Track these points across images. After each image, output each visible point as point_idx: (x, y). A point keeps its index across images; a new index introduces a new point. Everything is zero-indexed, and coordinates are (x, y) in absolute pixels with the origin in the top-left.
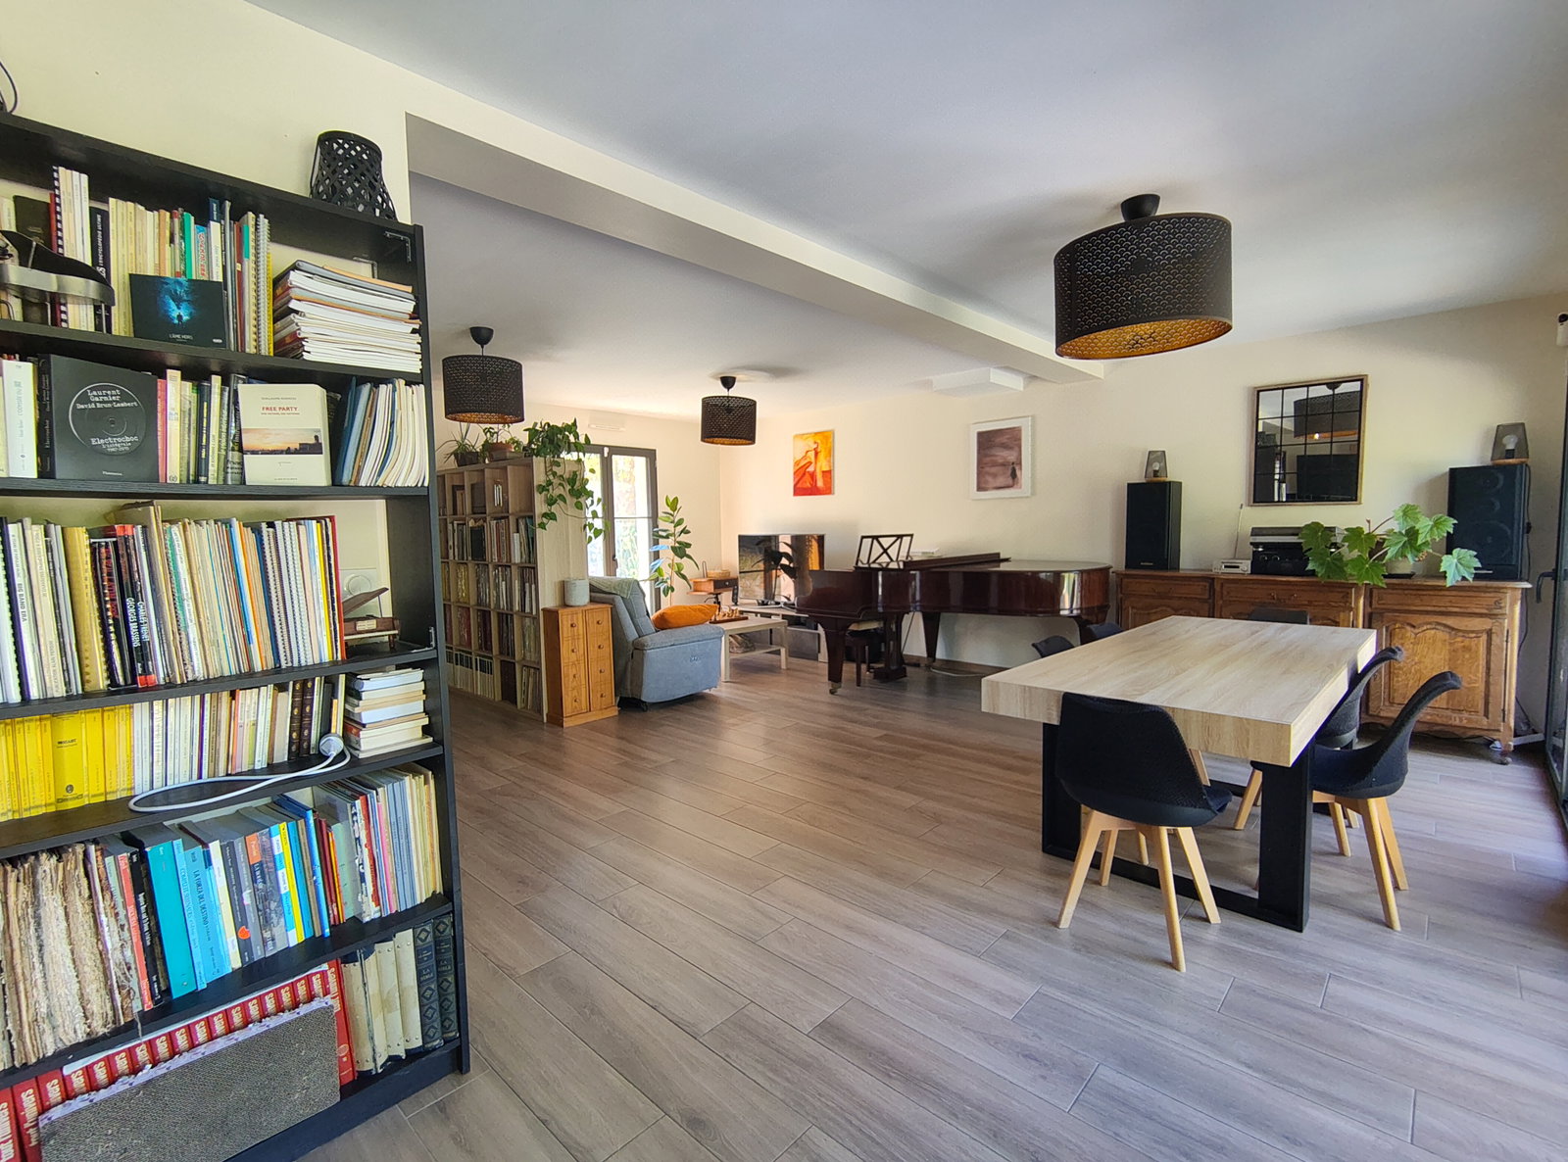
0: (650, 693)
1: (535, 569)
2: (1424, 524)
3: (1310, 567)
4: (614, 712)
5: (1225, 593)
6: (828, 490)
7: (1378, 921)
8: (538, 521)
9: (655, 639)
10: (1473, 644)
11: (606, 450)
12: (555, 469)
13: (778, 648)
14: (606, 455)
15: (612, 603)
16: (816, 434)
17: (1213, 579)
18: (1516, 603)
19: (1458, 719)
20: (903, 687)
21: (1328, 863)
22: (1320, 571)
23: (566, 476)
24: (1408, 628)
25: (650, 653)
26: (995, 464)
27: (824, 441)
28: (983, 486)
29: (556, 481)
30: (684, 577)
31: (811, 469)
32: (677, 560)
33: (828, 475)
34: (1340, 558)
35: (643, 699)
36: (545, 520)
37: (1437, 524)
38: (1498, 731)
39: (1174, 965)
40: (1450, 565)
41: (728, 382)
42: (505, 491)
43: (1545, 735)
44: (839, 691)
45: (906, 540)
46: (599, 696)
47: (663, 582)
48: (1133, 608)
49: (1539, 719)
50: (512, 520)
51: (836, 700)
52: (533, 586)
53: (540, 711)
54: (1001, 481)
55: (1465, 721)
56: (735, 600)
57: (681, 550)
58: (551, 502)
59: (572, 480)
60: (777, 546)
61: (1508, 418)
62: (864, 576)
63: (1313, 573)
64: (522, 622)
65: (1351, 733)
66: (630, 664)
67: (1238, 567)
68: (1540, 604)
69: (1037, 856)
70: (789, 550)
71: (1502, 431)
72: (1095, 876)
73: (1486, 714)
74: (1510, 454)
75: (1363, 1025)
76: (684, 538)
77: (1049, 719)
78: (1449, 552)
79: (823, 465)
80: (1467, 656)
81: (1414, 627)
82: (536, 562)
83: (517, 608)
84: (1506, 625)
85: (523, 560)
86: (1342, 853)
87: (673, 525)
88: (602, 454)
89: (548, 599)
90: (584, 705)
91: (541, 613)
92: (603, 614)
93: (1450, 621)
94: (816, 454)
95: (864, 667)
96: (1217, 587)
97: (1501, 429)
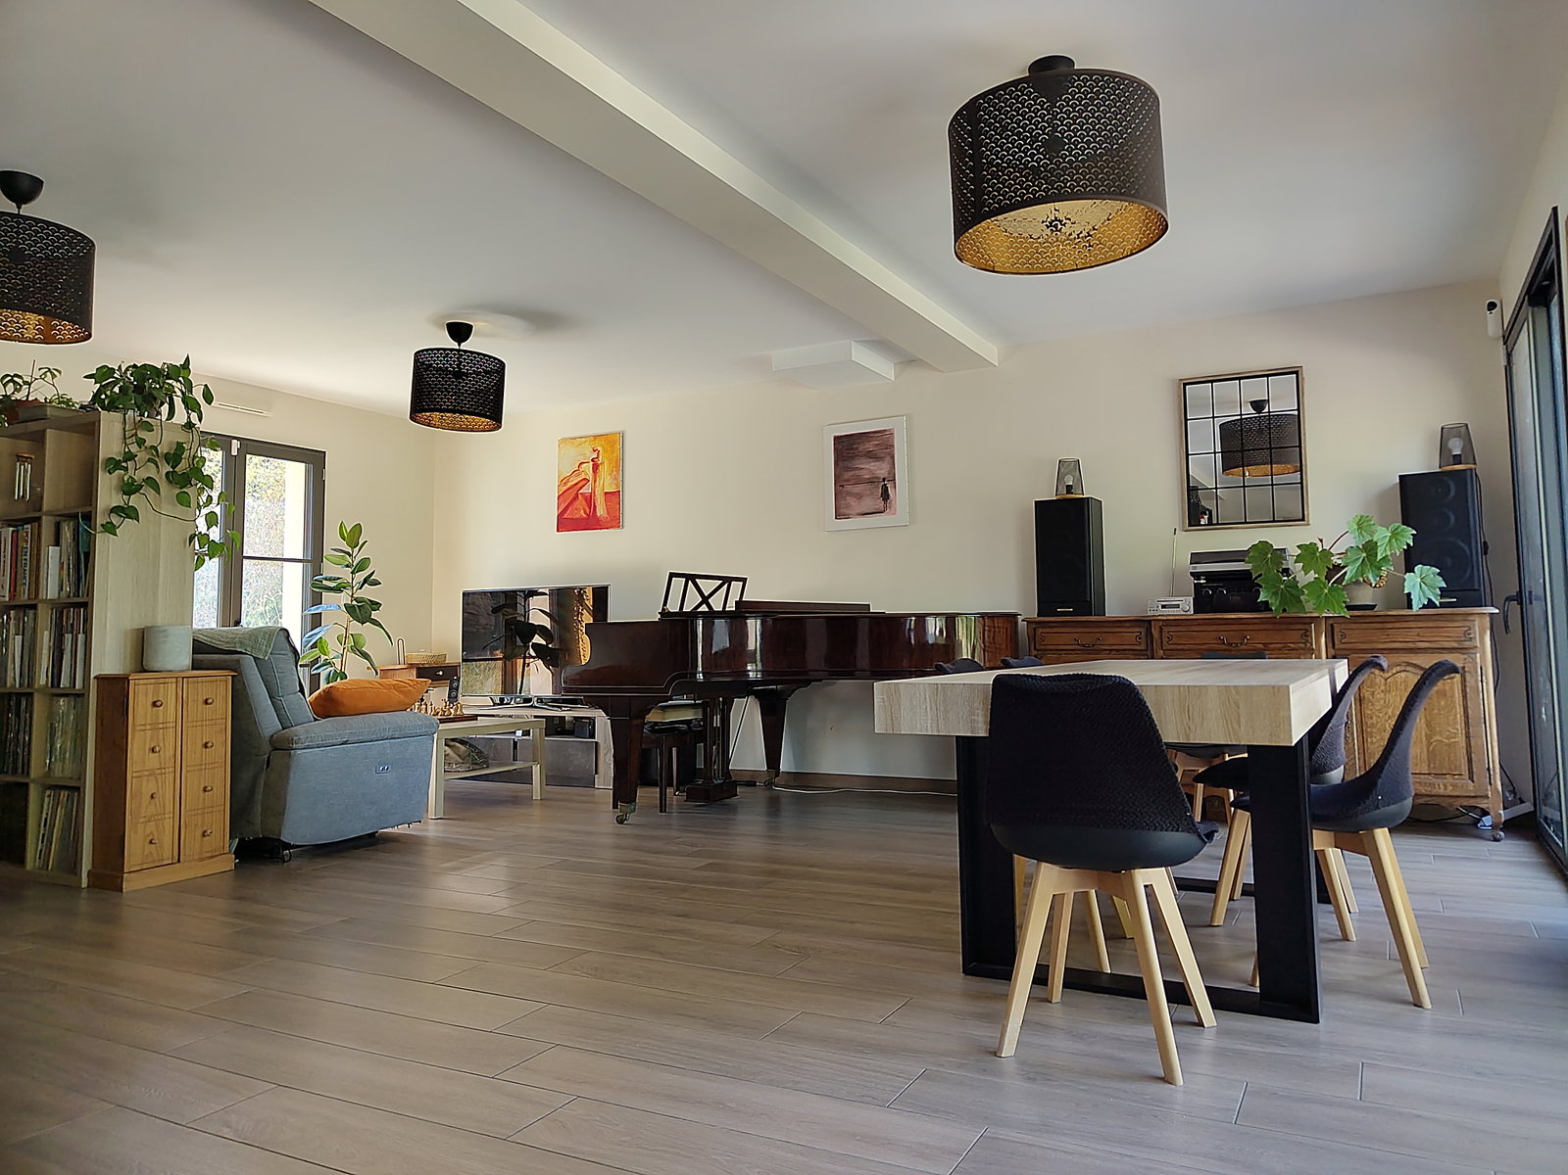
0: (299, 826)
1: (86, 606)
2: (1381, 535)
3: (1262, 598)
4: (229, 862)
5: (1165, 640)
6: (614, 521)
7: (1405, 1002)
8: (100, 520)
9: (311, 730)
10: (1447, 688)
11: (235, 444)
12: (141, 434)
13: (528, 765)
14: (234, 453)
15: (236, 669)
16: (596, 437)
17: (1150, 622)
18: (1485, 632)
19: (1442, 787)
20: (733, 809)
21: (1333, 950)
22: (1274, 604)
23: (163, 449)
25: (303, 756)
26: (859, 481)
27: (608, 449)
28: (843, 511)
29: (142, 456)
30: (365, 656)
31: (586, 490)
32: (356, 627)
33: (614, 497)
34: (1294, 584)
35: (285, 838)
36: (115, 520)
37: (1395, 534)
38: (1487, 797)
39: (1167, 1079)
40: (1414, 585)
41: (460, 331)
42: (38, 478)
43: (1535, 805)
44: (632, 818)
45: (736, 586)
46: (199, 833)
47: (327, 663)
49: (1526, 787)
50: (47, 524)
51: (623, 829)
52: (81, 636)
53: (74, 867)
54: (869, 503)
55: (1451, 788)
56: (452, 699)
57: (362, 611)
58: (129, 488)
59: (174, 458)
60: (526, 614)
61: (1452, 419)
62: (676, 627)
63: (1266, 606)
64: (51, 707)
65: (1338, 769)
66: (263, 775)
67: (1178, 606)
68: (1509, 634)
69: (958, 980)
70: (546, 622)
71: (1445, 434)
72: (1040, 991)
73: (1471, 778)
74: (1457, 459)
75: (1415, 1112)
76: (368, 593)
77: (973, 730)
78: (1410, 569)
79: (605, 483)
80: (1442, 703)
82: (90, 592)
83: (43, 681)
84: (1478, 661)
85: (63, 593)
86: (1345, 938)
87: (350, 570)
88: (227, 449)
89: (108, 657)
90: (167, 852)
91: (93, 684)
92: (218, 687)
93: (1420, 660)
94: (596, 468)
95: (669, 791)
96: (1155, 632)
97: (1445, 430)
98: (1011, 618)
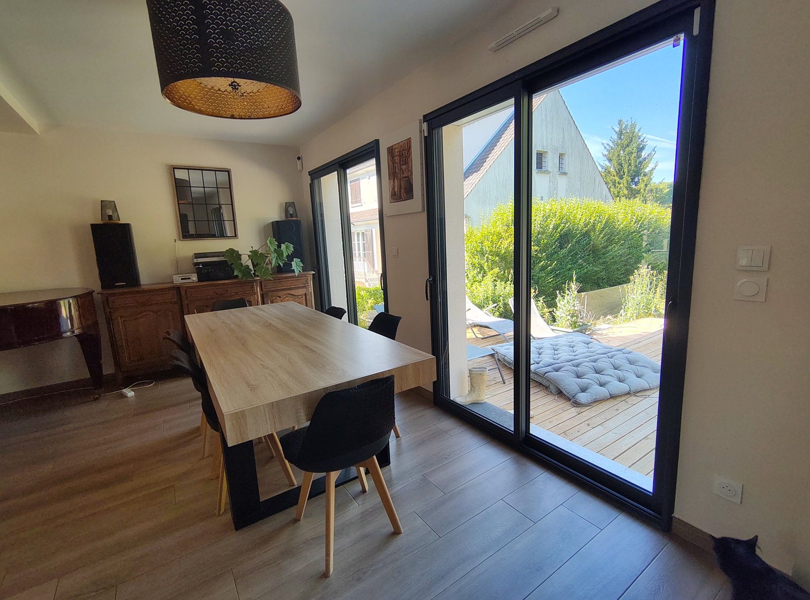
2: (283, 247)
3: (235, 274)
5: (188, 295)
17: (179, 287)
18: (311, 280)
22: (240, 276)
24: (278, 298)
34: (247, 267)
37: (287, 247)
40: (294, 267)
48: (121, 317)
63: (237, 277)
67: (189, 278)
74: (293, 216)
78: (293, 260)
81: (280, 297)
84: (310, 290)
93: (292, 292)
96: (183, 293)
97: (287, 204)
98: (90, 293)
